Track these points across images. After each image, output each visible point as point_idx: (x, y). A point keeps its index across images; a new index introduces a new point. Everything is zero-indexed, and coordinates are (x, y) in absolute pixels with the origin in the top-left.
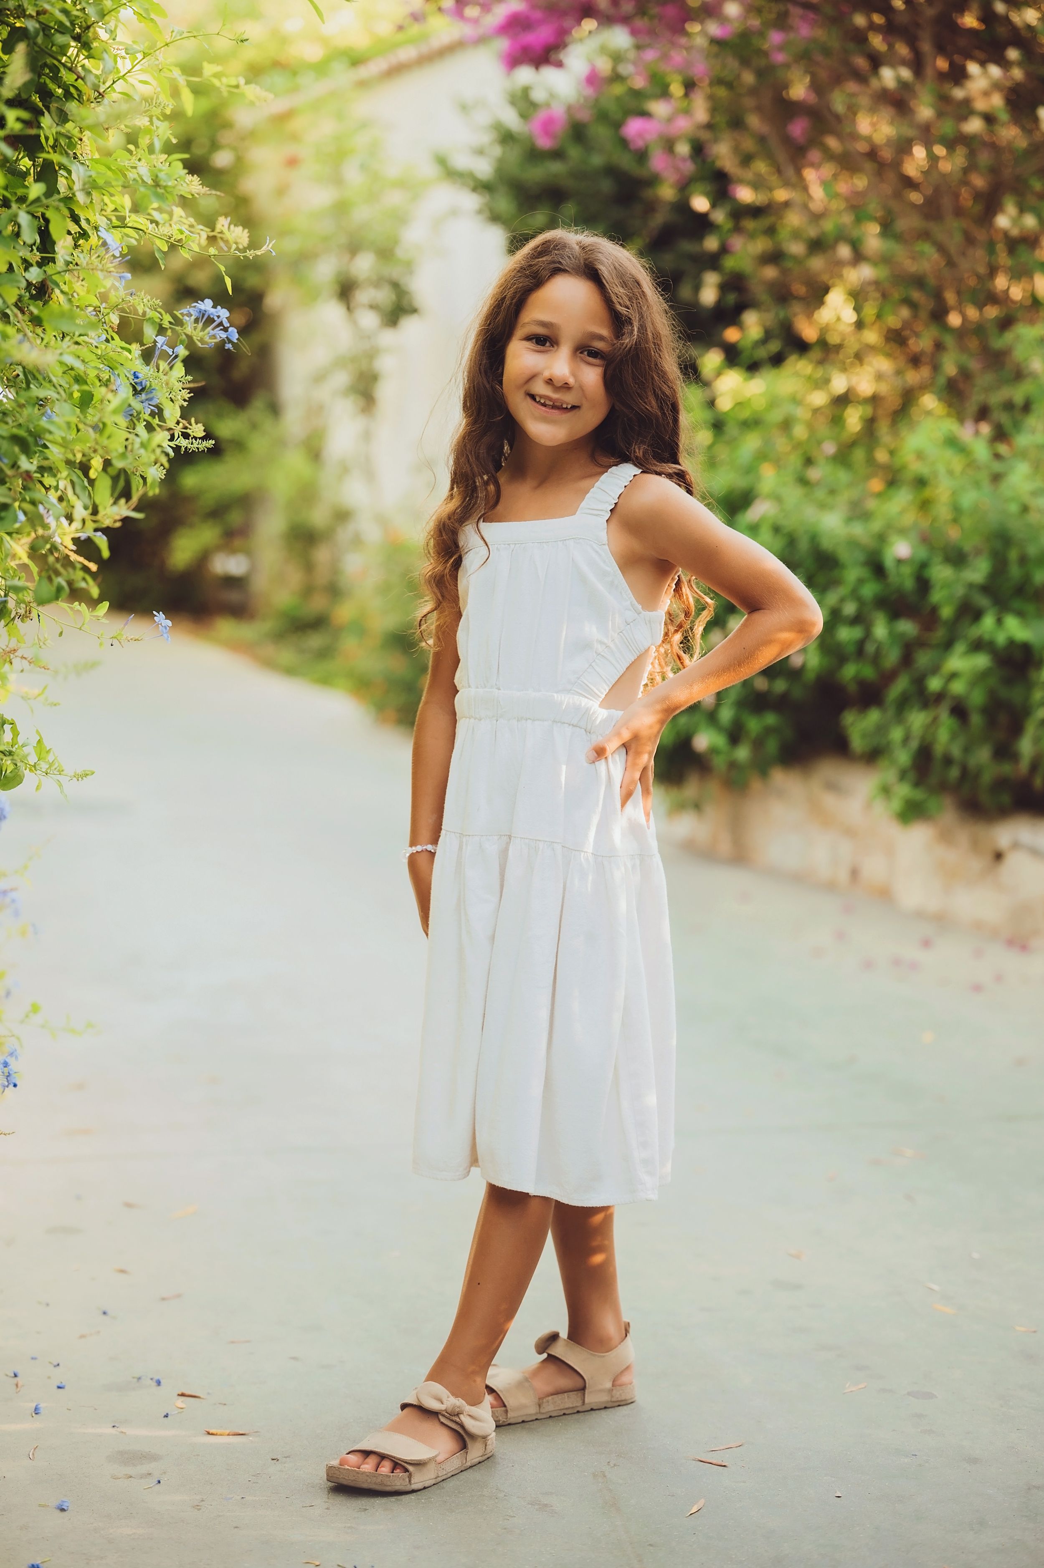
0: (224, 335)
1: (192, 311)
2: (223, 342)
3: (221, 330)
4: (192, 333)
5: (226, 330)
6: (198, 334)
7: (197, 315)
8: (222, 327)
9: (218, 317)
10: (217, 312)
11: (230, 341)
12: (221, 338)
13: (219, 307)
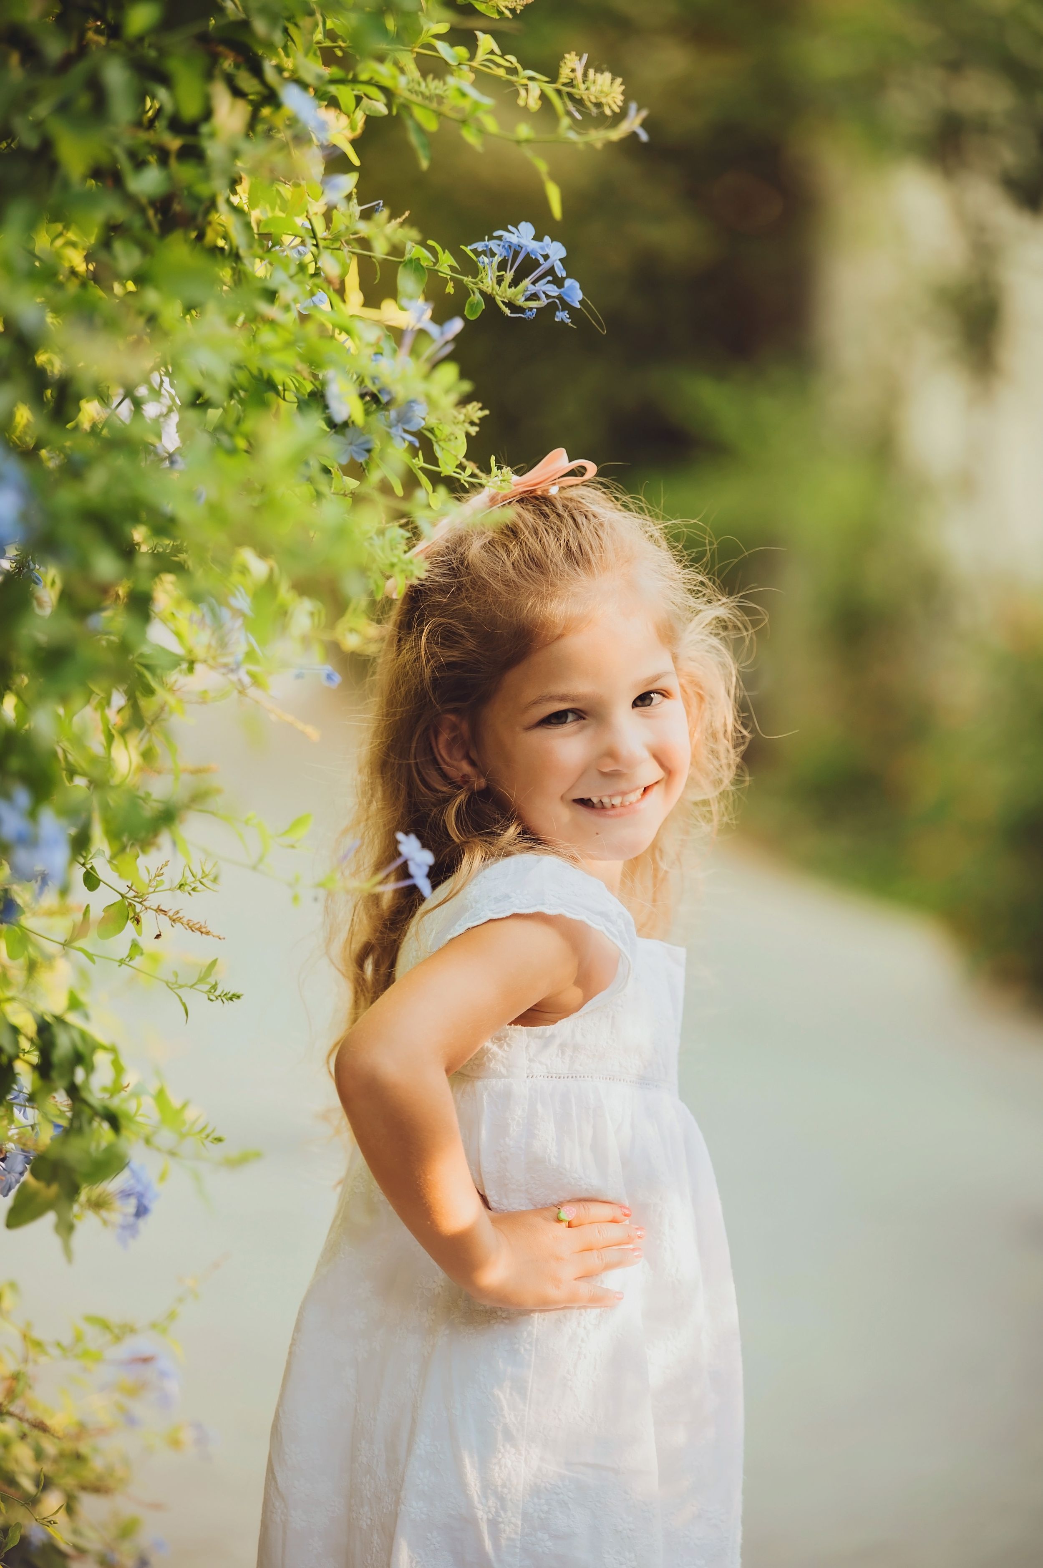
0: (553, 291)
1: (493, 245)
2: (551, 308)
3: (549, 282)
4: (493, 290)
5: (558, 282)
6: (506, 291)
7: (504, 253)
8: (550, 278)
9: (546, 257)
10: (542, 248)
11: (566, 306)
12: (548, 296)
13: (547, 239)
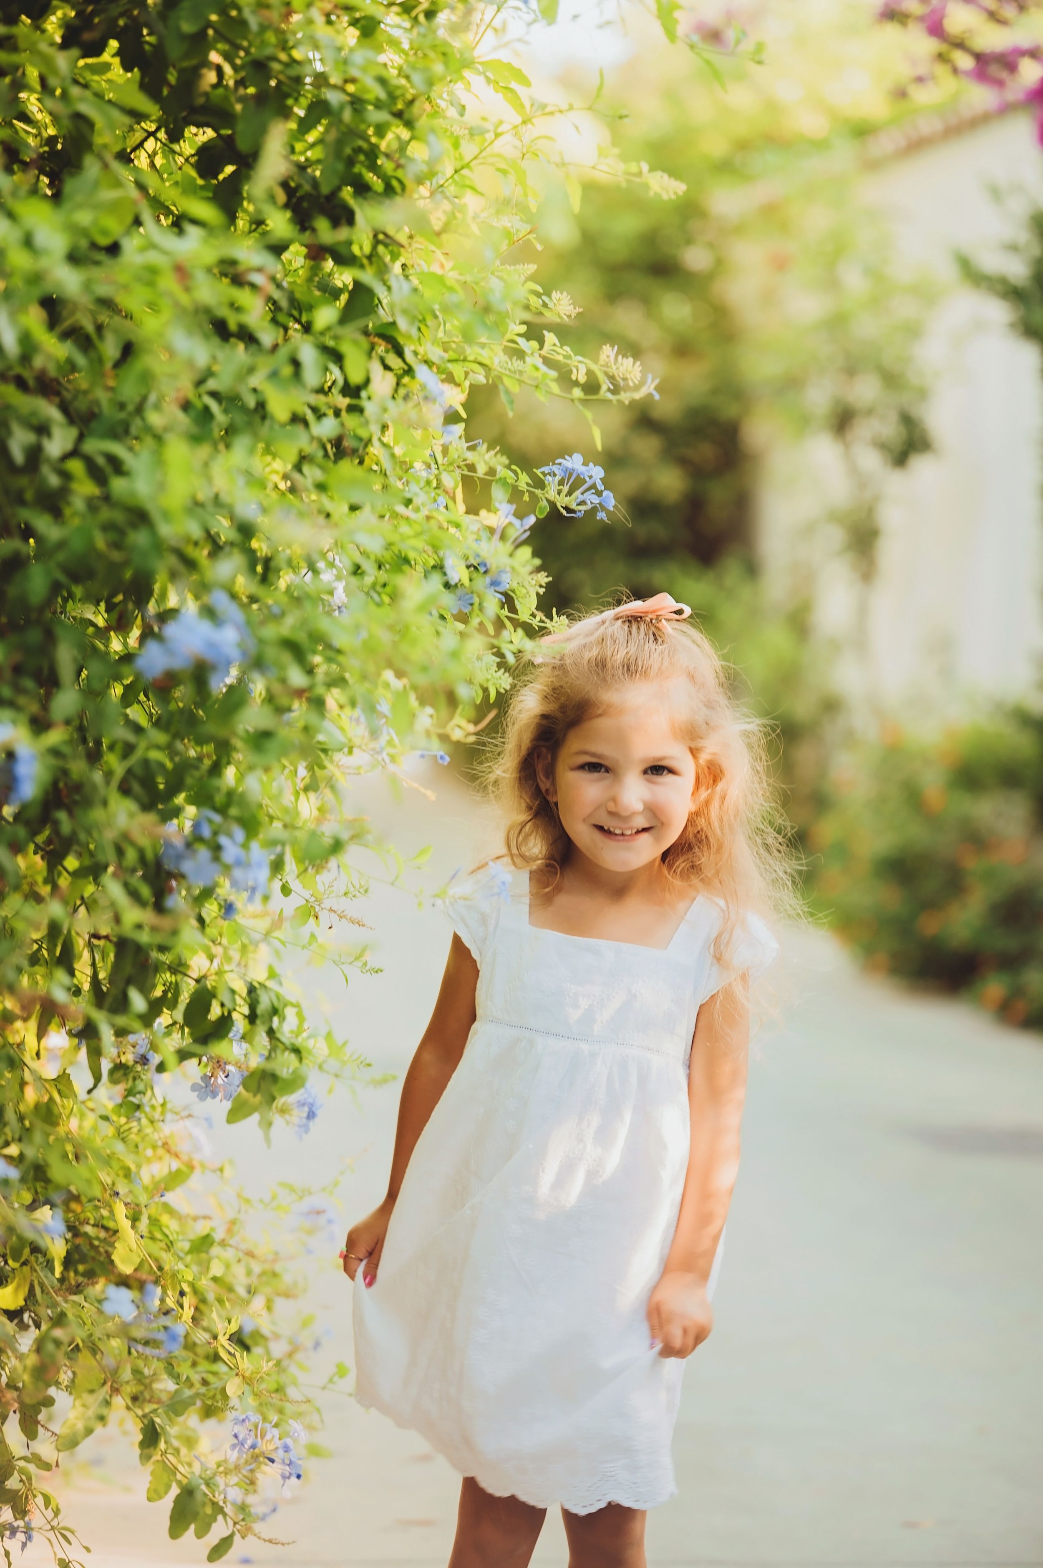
0: (596, 500)
1: (555, 468)
2: (594, 510)
3: (592, 493)
4: (555, 498)
5: (599, 494)
6: (563, 499)
7: (563, 474)
9: (590, 477)
10: (588, 471)
11: (603, 508)
12: (592, 503)
13: (591, 465)
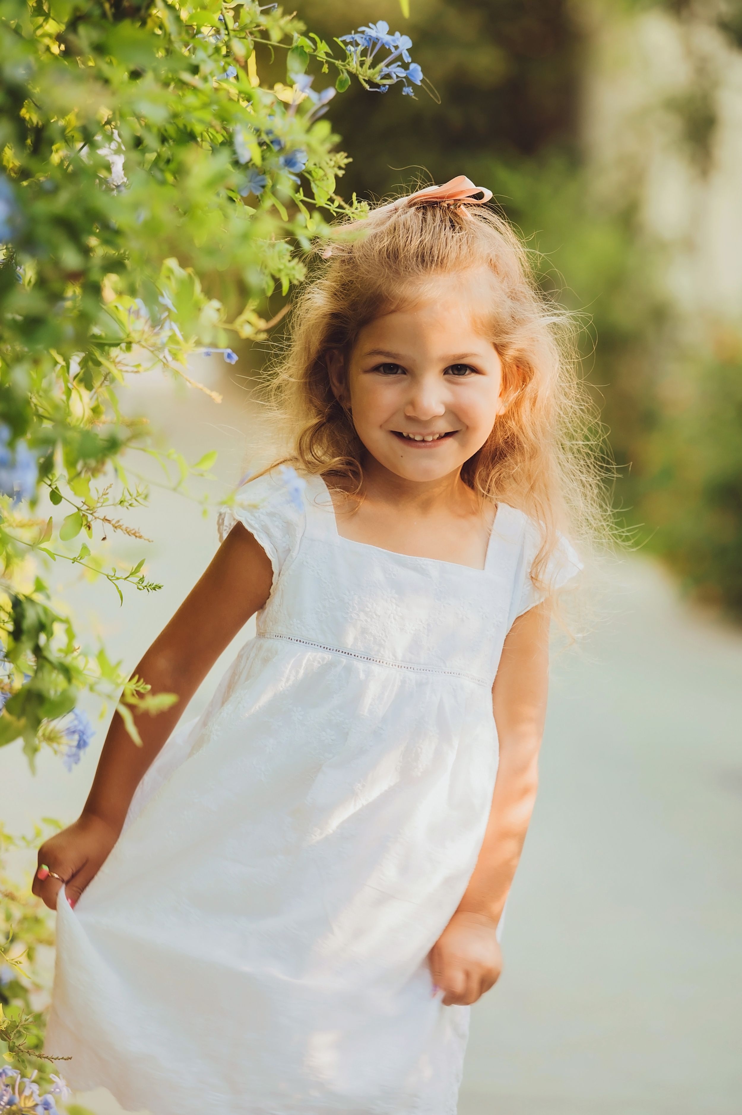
0: (402, 73)
1: (358, 37)
2: (399, 85)
3: (399, 66)
4: (357, 70)
5: (405, 66)
6: (366, 71)
7: (366, 44)
8: (399, 63)
9: (396, 47)
10: (394, 41)
11: (411, 83)
12: (397, 77)
13: (397, 34)
